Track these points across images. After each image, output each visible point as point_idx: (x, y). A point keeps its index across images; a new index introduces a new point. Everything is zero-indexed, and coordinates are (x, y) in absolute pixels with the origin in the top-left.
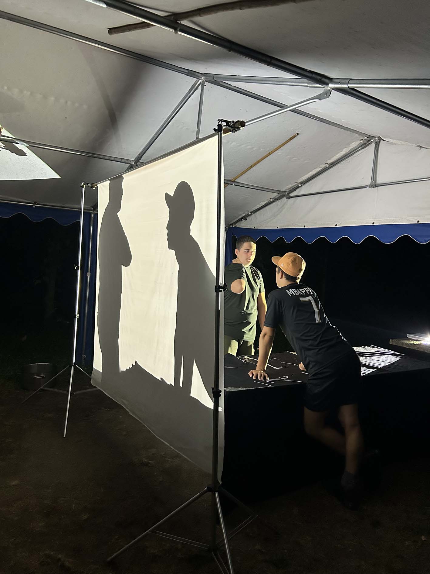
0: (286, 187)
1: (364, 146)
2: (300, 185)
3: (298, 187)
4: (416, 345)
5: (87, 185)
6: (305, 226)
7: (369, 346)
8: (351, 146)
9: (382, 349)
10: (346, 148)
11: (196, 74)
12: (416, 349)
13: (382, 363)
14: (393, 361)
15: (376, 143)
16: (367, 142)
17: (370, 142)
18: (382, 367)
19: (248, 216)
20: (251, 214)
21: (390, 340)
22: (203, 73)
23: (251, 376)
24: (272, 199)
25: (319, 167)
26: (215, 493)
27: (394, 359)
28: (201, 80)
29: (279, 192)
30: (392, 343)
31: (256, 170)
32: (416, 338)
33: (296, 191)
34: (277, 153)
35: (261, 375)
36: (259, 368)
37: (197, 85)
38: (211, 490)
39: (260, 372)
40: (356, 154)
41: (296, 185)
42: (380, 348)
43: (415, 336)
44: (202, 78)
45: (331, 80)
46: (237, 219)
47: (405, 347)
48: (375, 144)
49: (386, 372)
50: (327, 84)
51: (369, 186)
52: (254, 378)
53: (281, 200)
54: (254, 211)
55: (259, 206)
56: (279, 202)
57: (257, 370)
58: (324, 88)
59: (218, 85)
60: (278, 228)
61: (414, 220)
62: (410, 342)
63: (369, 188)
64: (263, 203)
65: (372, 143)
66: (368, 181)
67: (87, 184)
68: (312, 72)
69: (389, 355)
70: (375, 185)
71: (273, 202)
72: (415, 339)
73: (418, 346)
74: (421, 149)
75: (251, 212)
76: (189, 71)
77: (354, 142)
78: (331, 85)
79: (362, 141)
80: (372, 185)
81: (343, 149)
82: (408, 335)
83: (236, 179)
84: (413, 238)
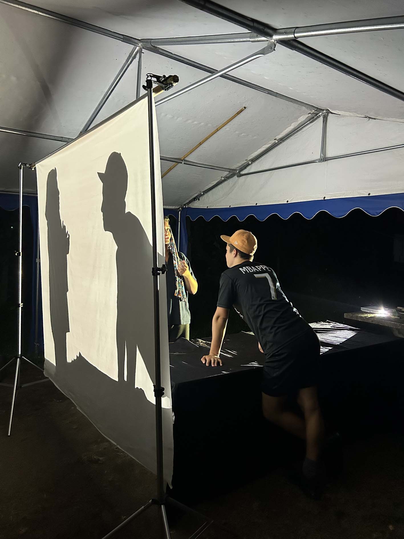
0: (236, 166)
1: (312, 119)
2: (250, 163)
3: (248, 165)
4: (370, 318)
5: (26, 165)
6: (256, 204)
7: (325, 321)
8: (299, 120)
9: (338, 323)
10: (294, 123)
11: (133, 40)
12: (371, 322)
13: (339, 339)
14: (350, 337)
15: (325, 116)
16: (315, 116)
17: (318, 116)
18: (339, 344)
19: (201, 196)
20: (204, 194)
21: (345, 314)
22: (140, 39)
23: (204, 362)
24: (224, 177)
25: (268, 143)
26: (161, 506)
27: (350, 334)
28: (138, 47)
29: (230, 170)
30: (346, 317)
31: (205, 147)
32: (370, 310)
33: (247, 168)
34: (226, 128)
35: (215, 361)
36: (212, 353)
37: (135, 53)
38: (157, 503)
39: (214, 358)
40: (304, 128)
41: (246, 163)
42: (335, 323)
43: (368, 309)
44: (139, 44)
45: (275, 31)
46: (190, 200)
47: (360, 320)
48: (323, 117)
49: (343, 350)
50: (271, 36)
51: (318, 160)
52: (207, 365)
53: (233, 178)
54: (206, 190)
55: (211, 185)
56: (231, 181)
57: (210, 356)
58: (268, 42)
59: (157, 53)
60: (230, 206)
61: (365, 193)
62: (364, 315)
63: (319, 162)
64: (215, 183)
65: (320, 116)
66: (317, 156)
67: (24, 165)
68: (253, 21)
69: (345, 331)
70: (324, 159)
71: (225, 180)
72: (368, 312)
73: (372, 319)
74: (369, 120)
75: (203, 192)
76: (124, 36)
77: (302, 116)
78: (276, 37)
79: (310, 115)
80: (322, 159)
81: (292, 123)
82: (361, 308)
83: (185, 158)
84: (365, 211)
